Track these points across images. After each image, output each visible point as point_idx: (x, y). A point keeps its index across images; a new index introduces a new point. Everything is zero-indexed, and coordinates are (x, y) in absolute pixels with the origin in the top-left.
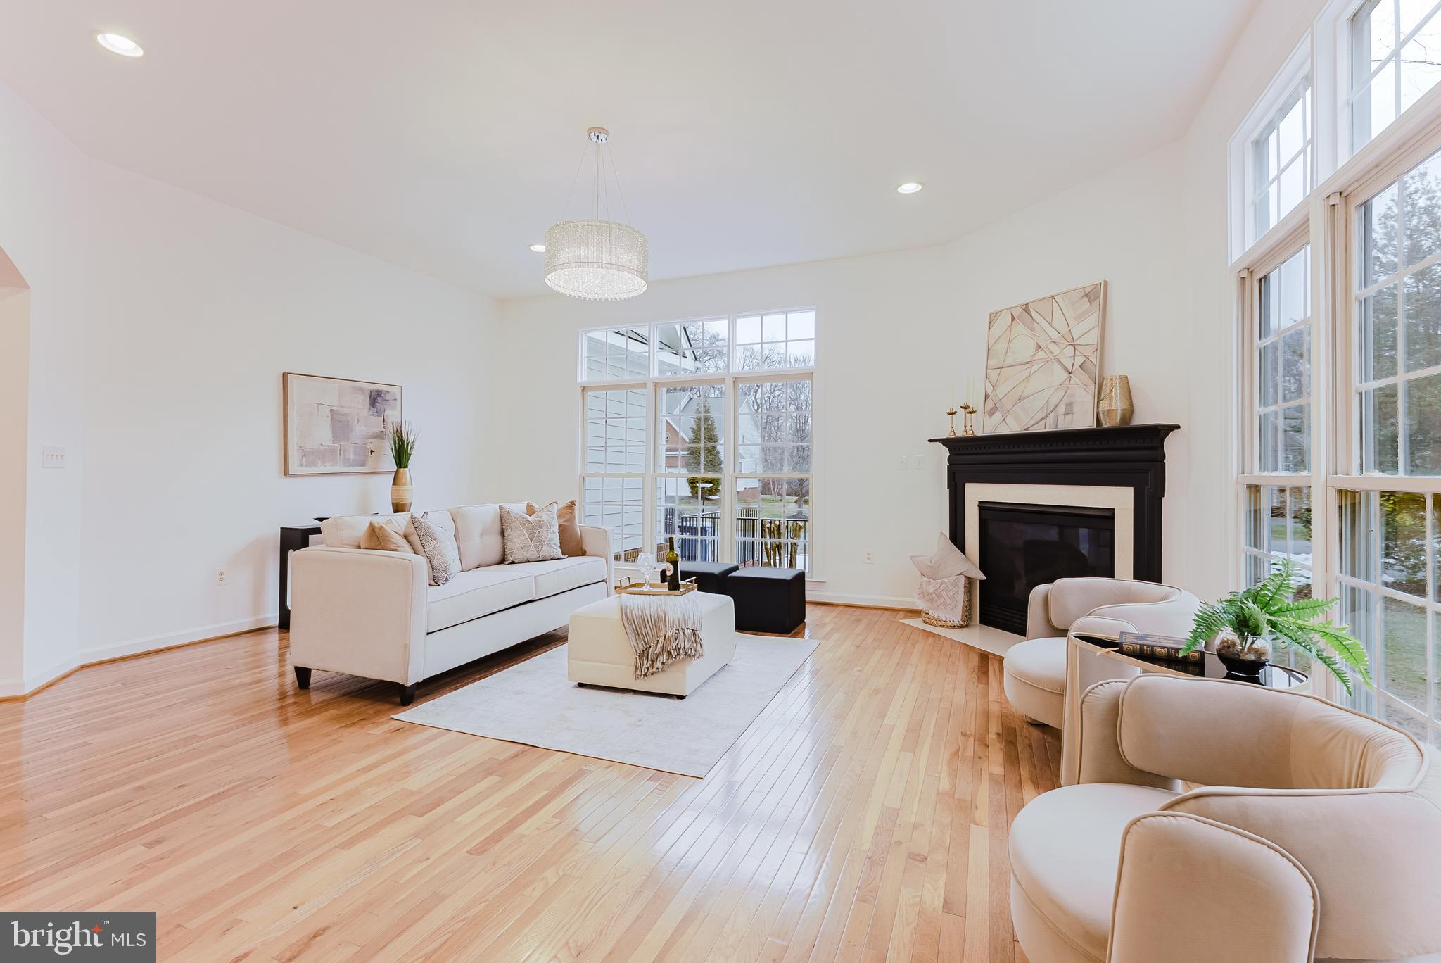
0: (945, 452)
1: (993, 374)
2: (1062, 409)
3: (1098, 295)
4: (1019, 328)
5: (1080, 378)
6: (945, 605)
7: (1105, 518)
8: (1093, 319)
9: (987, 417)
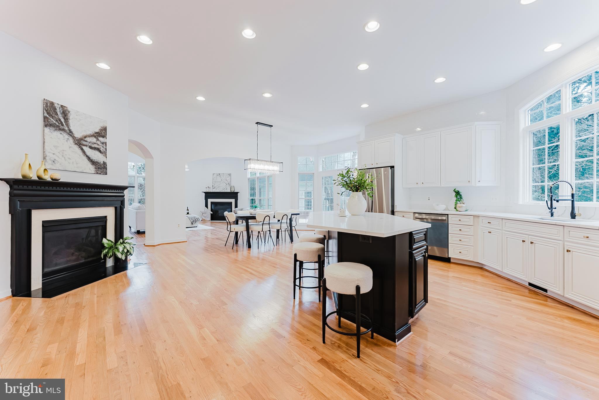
0: (204, 194)
1: (214, 183)
2: (225, 189)
3: (230, 175)
4: (218, 177)
5: (228, 185)
6: (208, 218)
7: (231, 203)
8: (230, 178)
9: (213, 189)
